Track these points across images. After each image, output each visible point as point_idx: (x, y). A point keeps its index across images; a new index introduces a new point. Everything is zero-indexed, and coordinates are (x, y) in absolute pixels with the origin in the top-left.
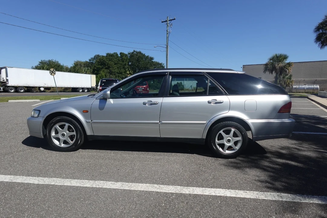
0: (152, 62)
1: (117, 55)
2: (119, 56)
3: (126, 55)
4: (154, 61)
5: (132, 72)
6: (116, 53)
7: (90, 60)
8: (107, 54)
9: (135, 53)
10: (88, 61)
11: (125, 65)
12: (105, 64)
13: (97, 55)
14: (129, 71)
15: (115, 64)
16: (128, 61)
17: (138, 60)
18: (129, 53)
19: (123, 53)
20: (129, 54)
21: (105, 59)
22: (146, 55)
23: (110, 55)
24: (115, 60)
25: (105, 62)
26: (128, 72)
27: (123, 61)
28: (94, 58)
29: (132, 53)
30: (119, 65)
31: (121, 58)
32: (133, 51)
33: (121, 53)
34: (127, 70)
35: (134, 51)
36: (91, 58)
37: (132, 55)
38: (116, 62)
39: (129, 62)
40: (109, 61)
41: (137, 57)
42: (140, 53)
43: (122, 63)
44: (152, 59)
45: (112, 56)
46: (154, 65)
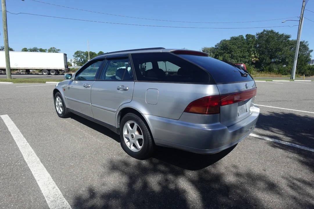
0: (289, 41)
1: (243, 37)
2: (245, 38)
3: (253, 37)
4: (290, 39)
5: (257, 55)
6: (242, 35)
7: (216, 46)
8: (231, 38)
9: (265, 32)
10: (214, 47)
11: (251, 47)
12: (227, 49)
13: (224, 40)
14: (255, 54)
15: (238, 48)
16: (254, 43)
17: (267, 41)
18: (258, 33)
19: (250, 35)
20: (257, 35)
21: (228, 43)
22: (280, 33)
23: (234, 39)
24: (239, 43)
25: (228, 46)
26: (253, 55)
27: (248, 44)
28: (220, 43)
29: (262, 33)
30: (243, 48)
31: (247, 40)
32: (262, 31)
33: (247, 35)
34: (252, 53)
35: (264, 31)
36: (217, 44)
37: (261, 35)
38: (240, 45)
39: (256, 44)
40: (232, 45)
41: (267, 37)
42: (272, 32)
43: (247, 45)
44: (288, 37)
45: (236, 39)
46: (292, 44)
